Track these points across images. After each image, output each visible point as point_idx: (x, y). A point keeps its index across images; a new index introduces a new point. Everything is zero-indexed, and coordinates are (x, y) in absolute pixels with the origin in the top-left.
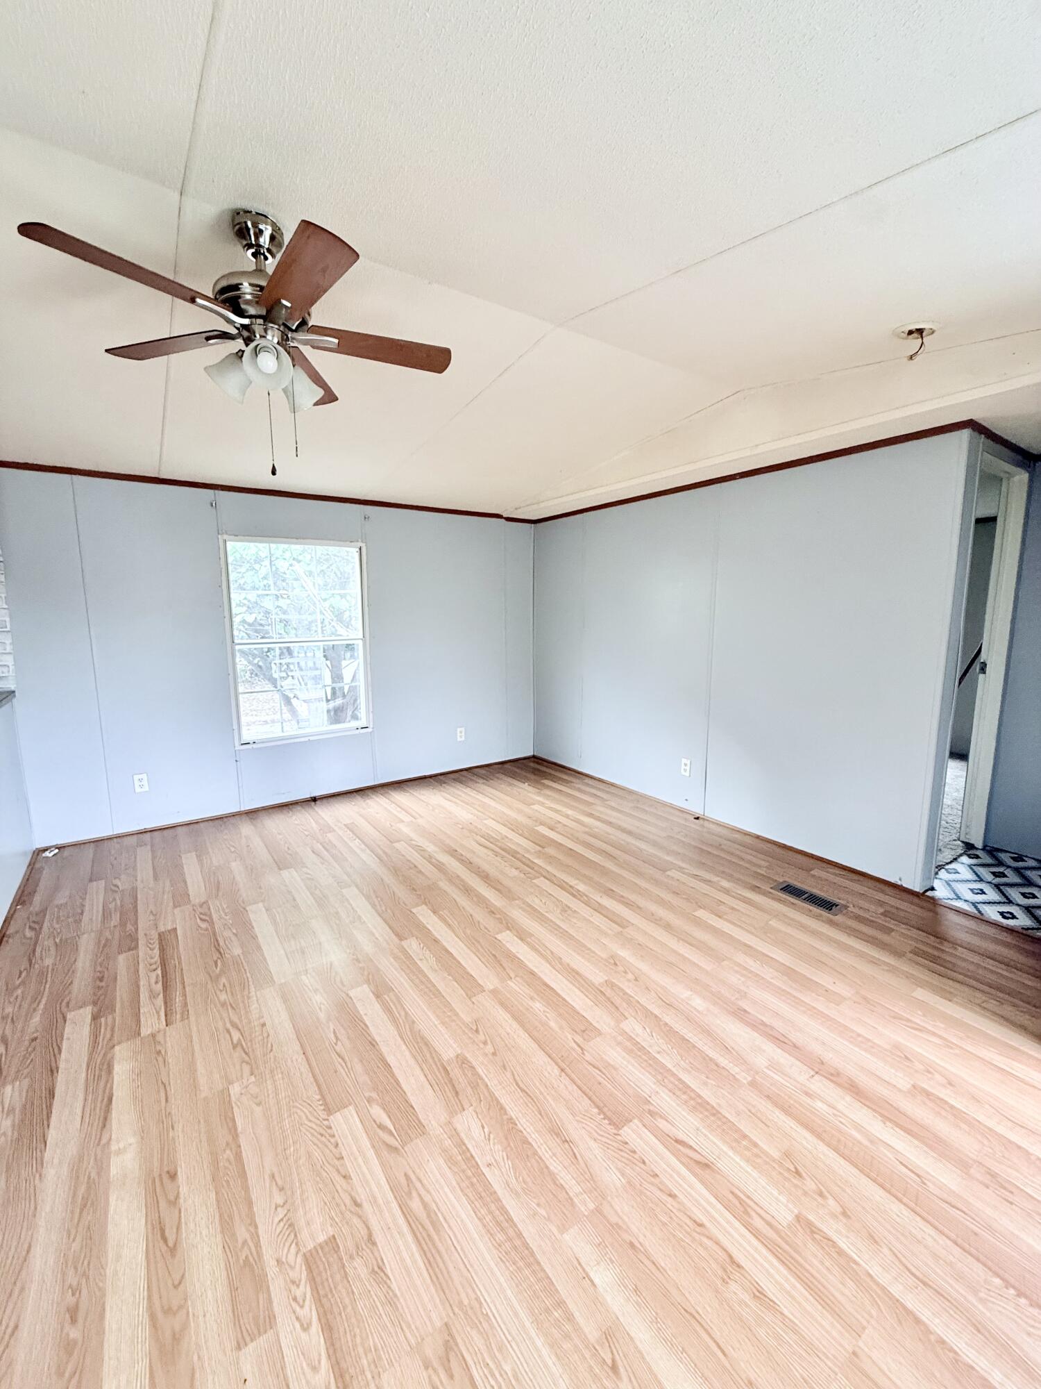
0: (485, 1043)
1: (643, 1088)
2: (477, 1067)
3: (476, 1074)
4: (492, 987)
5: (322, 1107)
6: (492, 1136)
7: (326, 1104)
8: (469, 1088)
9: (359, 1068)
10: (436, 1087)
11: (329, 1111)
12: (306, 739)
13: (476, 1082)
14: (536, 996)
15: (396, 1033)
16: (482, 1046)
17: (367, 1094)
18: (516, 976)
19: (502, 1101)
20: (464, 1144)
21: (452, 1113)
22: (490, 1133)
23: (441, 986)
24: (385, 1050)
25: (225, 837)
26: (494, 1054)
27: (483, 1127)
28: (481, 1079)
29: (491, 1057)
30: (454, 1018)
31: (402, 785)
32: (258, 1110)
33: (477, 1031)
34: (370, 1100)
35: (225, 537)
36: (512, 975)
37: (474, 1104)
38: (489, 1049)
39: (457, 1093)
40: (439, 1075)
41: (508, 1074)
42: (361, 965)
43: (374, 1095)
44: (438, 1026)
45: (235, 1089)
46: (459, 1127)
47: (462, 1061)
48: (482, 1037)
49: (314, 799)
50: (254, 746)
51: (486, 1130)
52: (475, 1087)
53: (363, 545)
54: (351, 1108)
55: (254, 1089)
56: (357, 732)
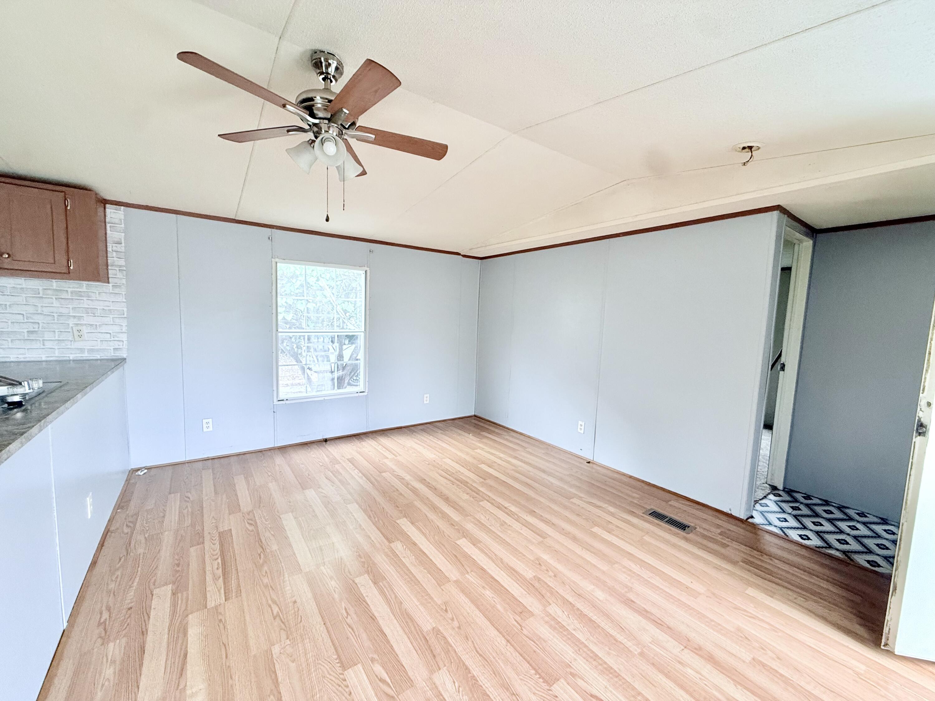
0: (452, 619)
1: (565, 656)
2: (447, 637)
3: (447, 642)
4: (455, 579)
5: (339, 665)
6: (461, 689)
7: (341, 662)
8: (443, 653)
9: (364, 636)
10: (419, 652)
11: (344, 667)
12: (322, 399)
13: (448, 649)
14: (486, 586)
15: (389, 610)
16: (450, 621)
17: (370, 656)
18: (472, 571)
19: (467, 663)
20: (442, 695)
21: (432, 672)
22: (459, 687)
23: (419, 577)
24: (381, 622)
25: (264, 465)
26: (459, 628)
27: (454, 682)
28: (451, 646)
29: (457, 629)
30: (430, 600)
31: (386, 432)
32: (292, 665)
33: (446, 611)
34: (373, 660)
35: (277, 260)
36: (469, 571)
37: (447, 665)
38: (456, 624)
39: (434, 656)
40: (421, 643)
41: (470, 643)
42: (362, 560)
43: (376, 656)
44: (419, 606)
45: (276, 650)
46: (438, 683)
47: (436, 632)
48: (450, 615)
49: (326, 440)
50: (287, 402)
51: (457, 684)
52: (447, 652)
53: (368, 269)
54: (360, 666)
55: (289, 650)
56: (357, 395)
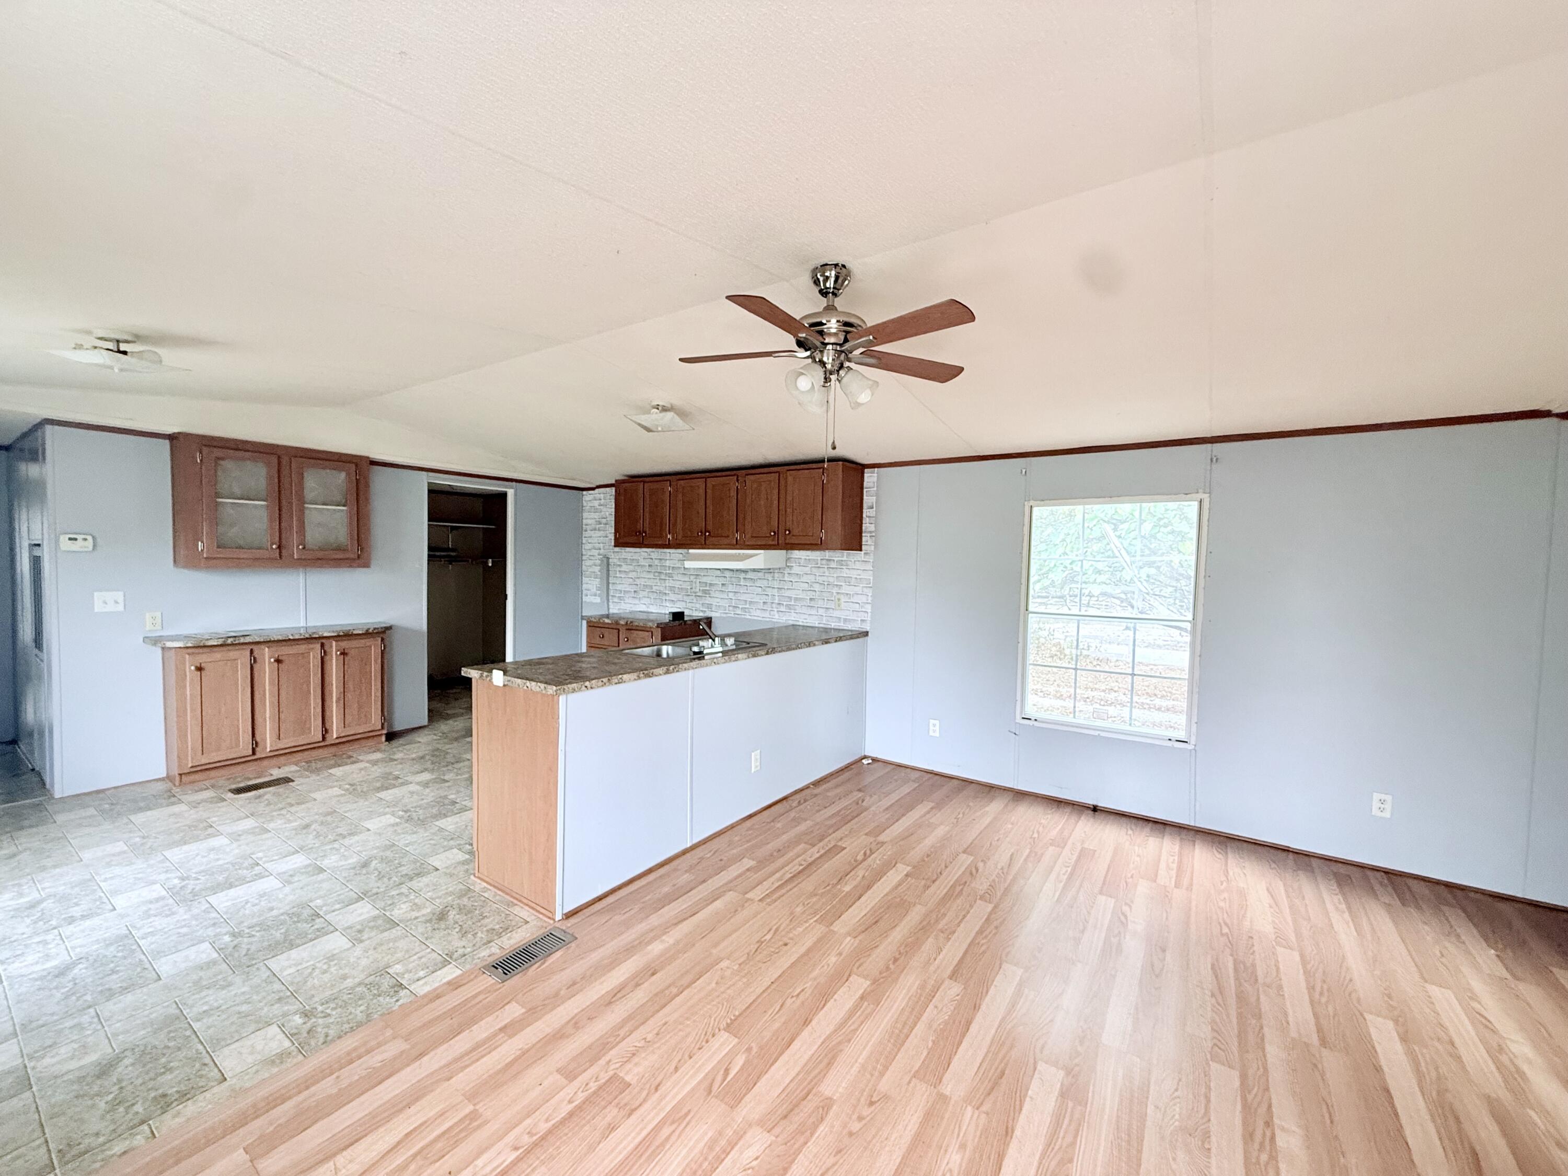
0: (860, 1118)
2: (825, 1123)
3: (815, 1127)
4: (947, 1092)
5: (729, 1021)
6: (750, 1171)
7: (733, 1021)
8: (796, 1126)
9: (777, 1025)
10: (783, 1096)
11: (728, 1028)
13: (807, 1130)
14: (970, 1147)
15: (828, 1033)
16: (855, 1117)
17: (753, 1045)
18: (987, 1114)
19: (794, 1167)
20: (732, 1148)
21: (761, 1123)
22: (753, 1168)
23: (913, 1040)
24: (805, 1033)
26: (851, 1134)
27: (757, 1159)
28: (812, 1134)
29: (845, 1132)
30: (876, 1074)
32: (713, 985)
33: (872, 1103)
34: (749, 1049)
35: (1032, 503)
36: (984, 1108)
37: (779, 1139)
38: (856, 1126)
39: (785, 1117)
40: (798, 1091)
41: (832, 1160)
43: (755, 1050)
44: (857, 1065)
45: (724, 964)
46: (748, 1136)
47: (827, 1104)
48: (866, 1111)
49: (1095, 809)
50: (1036, 724)
51: (755, 1163)
52: (800, 1131)
53: (1206, 497)
54: (736, 1040)
55: (728, 973)
56: (1169, 744)
